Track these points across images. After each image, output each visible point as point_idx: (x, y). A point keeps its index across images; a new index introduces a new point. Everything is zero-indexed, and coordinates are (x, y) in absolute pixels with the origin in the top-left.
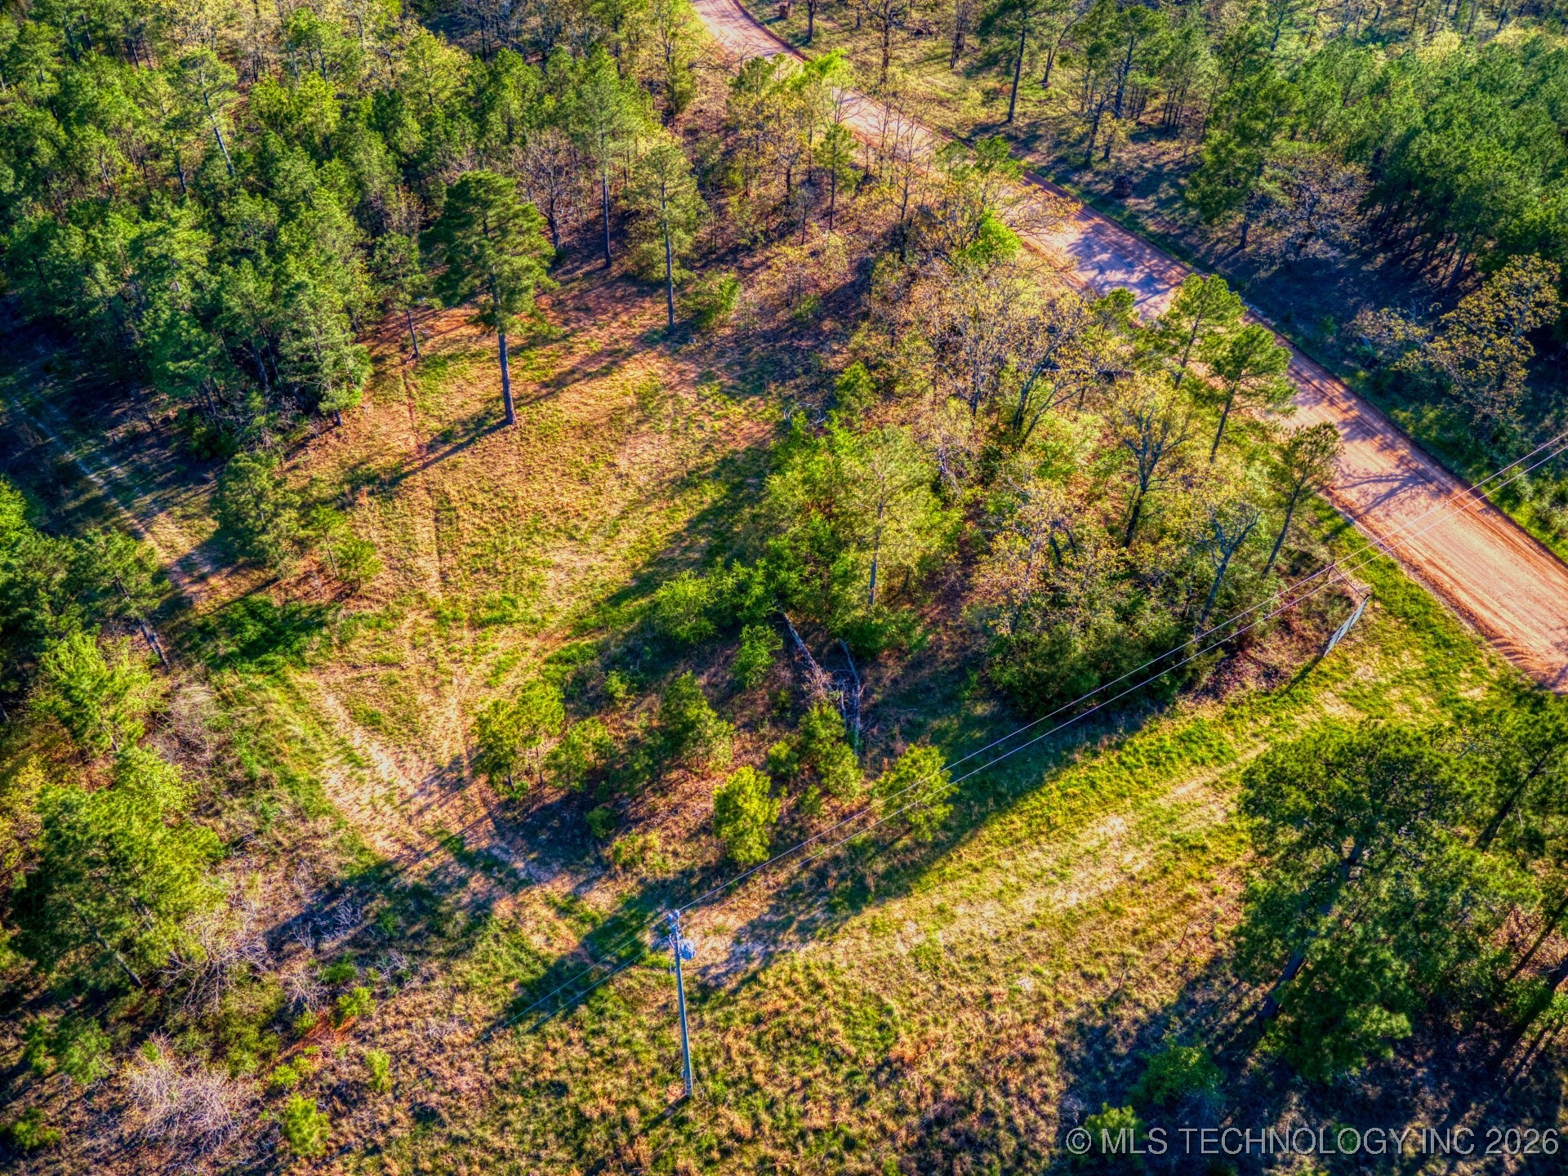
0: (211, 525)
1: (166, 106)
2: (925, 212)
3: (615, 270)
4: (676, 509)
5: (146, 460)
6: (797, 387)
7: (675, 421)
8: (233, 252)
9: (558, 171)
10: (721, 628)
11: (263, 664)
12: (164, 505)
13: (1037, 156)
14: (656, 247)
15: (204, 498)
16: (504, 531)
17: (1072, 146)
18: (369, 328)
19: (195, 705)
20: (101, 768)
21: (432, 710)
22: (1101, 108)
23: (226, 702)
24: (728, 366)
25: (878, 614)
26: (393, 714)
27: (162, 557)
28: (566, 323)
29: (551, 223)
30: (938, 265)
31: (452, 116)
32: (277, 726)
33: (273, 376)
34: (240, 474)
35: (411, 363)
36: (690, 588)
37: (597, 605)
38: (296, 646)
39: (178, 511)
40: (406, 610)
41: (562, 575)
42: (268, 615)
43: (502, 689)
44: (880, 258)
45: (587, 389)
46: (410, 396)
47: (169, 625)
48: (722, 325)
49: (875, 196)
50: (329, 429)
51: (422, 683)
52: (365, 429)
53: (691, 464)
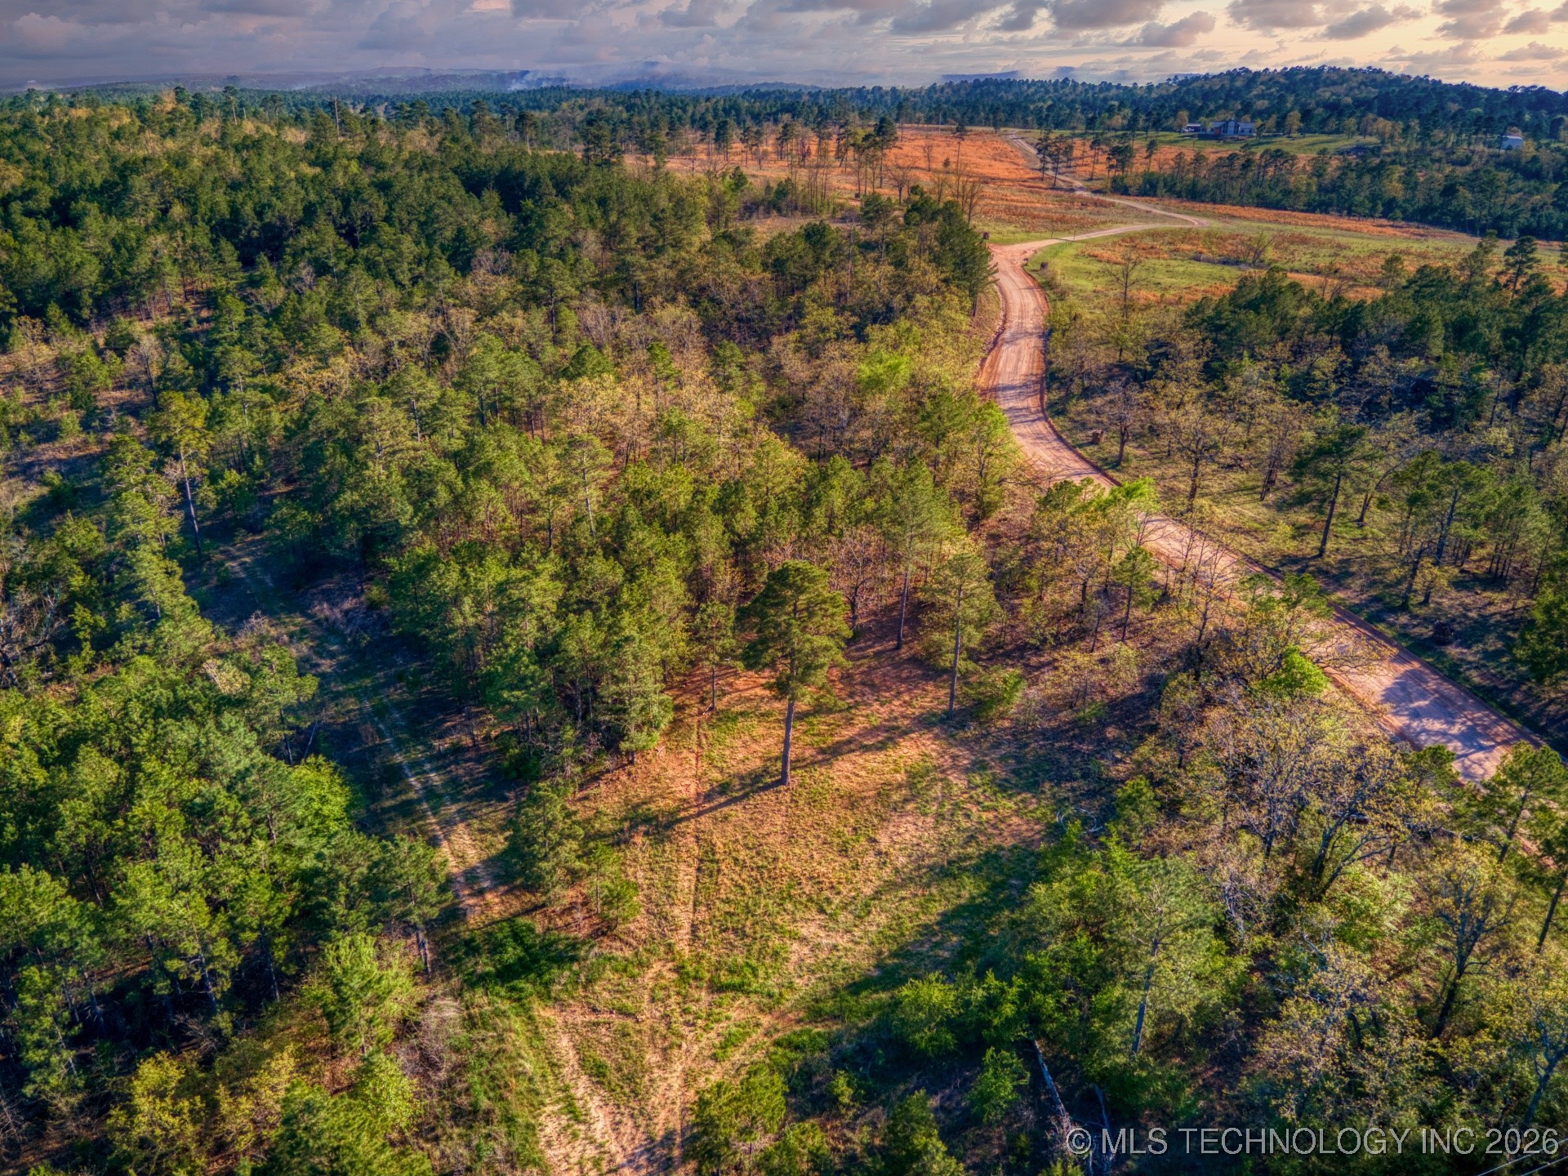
0: (500, 842)
1: (550, 475)
2: (1224, 636)
3: (905, 653)
4: (931, 899)
5: (461, 772)
6: (1073, 790)
7: (942, 805)
8: (579, 601)
9: (867, 561)
10: (962, 1044)
11: (513, 989)
12: (465, 816)
13: (1349, 593)
14: (944, 638)
15: (501, 815)
16: (759, 893)
17: (1388, 586)
18: (677, 679)
19: (443, 1020)
20: (347, 1066)
21: (657, 1073)
22: (1420, 554)
23: (471, 1022)
24: (1003, 758)
25: (1143, 1065)
26: (619, 1070)
27: (453, 867)
28: (851, 695)
29: (853, 605)
30: (1235, 690)
31: (783, 507)
32: (510, 1058)
33: (586, 712)
34: (536, 801)
35: (706, 715)
36: (936, 993)
37: (835, 990)
38: (546, 977)
39: (476, 824)
40: (653, 959)
41: (806, 950)
42: (529, 941)
43: (727, 1065)
44: (1173, 676)
45: (861, 761)
46: (700, 745)
47: (441, 933)
48: (1002, 717)
49: (1172, 616)
50: (623, 766)
51: (652, 1040)
52: (655, 770)
53: (954, 852)
